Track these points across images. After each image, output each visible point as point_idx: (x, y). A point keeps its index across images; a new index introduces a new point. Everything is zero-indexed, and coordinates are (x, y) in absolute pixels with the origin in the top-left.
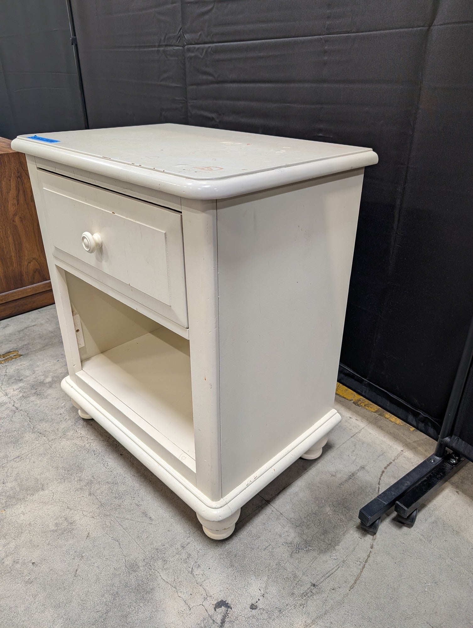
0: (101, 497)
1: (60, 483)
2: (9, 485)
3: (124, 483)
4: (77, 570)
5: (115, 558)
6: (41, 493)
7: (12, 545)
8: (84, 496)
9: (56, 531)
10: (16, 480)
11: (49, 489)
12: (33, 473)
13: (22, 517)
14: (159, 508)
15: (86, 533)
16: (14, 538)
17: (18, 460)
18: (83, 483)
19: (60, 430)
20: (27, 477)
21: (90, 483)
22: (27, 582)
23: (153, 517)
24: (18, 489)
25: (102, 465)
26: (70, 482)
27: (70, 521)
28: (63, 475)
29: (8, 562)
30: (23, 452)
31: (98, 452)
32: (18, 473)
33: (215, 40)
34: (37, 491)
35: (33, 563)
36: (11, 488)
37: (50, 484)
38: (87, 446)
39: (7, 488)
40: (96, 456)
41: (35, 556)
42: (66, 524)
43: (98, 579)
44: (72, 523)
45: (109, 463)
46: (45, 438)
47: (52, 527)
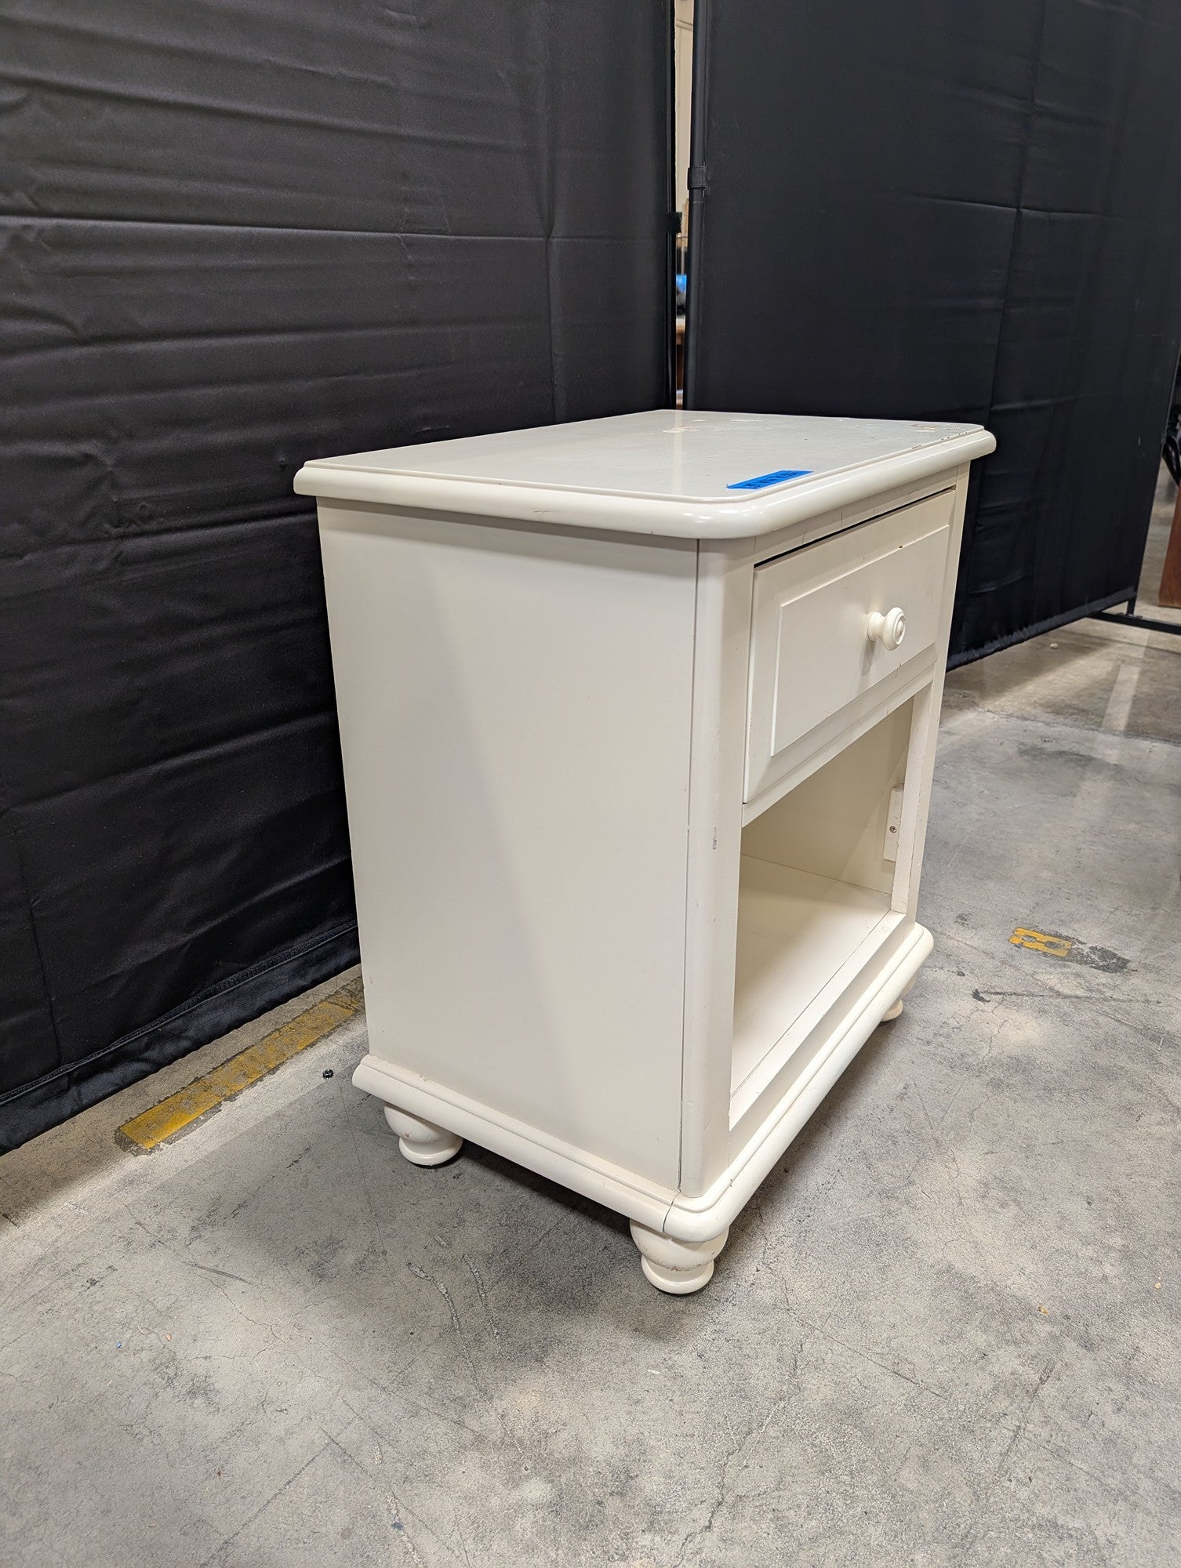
0: (906, 1165)
1: (915, 1244)
2: (981, 1340)
3: (857, 1143)
4: (1053, 1144)
5: (1000, 1107)
6: (959, 1266)
7: (1089, 1251)
8: (920, 1191)
9: (1014, 1201)
10: (960, 1335)
11: (941, 1256)
12: (922, 1310)
13: (1030, 1268)
14: (879, 1083)
15: (988, 1157)
16: (1074, 1258)
17: (905, 1369)
18: (894, 1205)
19: (762, 1325)
20: (939, 1317)
21: (888, 1195)
22: (1120, 1195)
23: (901, 1085)
24: (979, 1315)
25: (832, 1192)
26: (903, 1229)
27: (983, 1189)
28: (895, 1248)
29: (1117, 1241)
30: (877, 1371)
31: (798, 1213)
32: (942, 1342)
33: (55, 207)
34: (959, 1276)
35: (1089, 1203)
36: (985, 1332)
37: (931, 1262)
38: (789, 1241)
39: (991, 1338)
40: (811, 1214)
41: (1076, 1207)
42: (993, 1193)
43: (1044, 1115)
44: (985, 1184)
45: (820, 1183)
46: (806, 1347)
47: (1013, 1209)
